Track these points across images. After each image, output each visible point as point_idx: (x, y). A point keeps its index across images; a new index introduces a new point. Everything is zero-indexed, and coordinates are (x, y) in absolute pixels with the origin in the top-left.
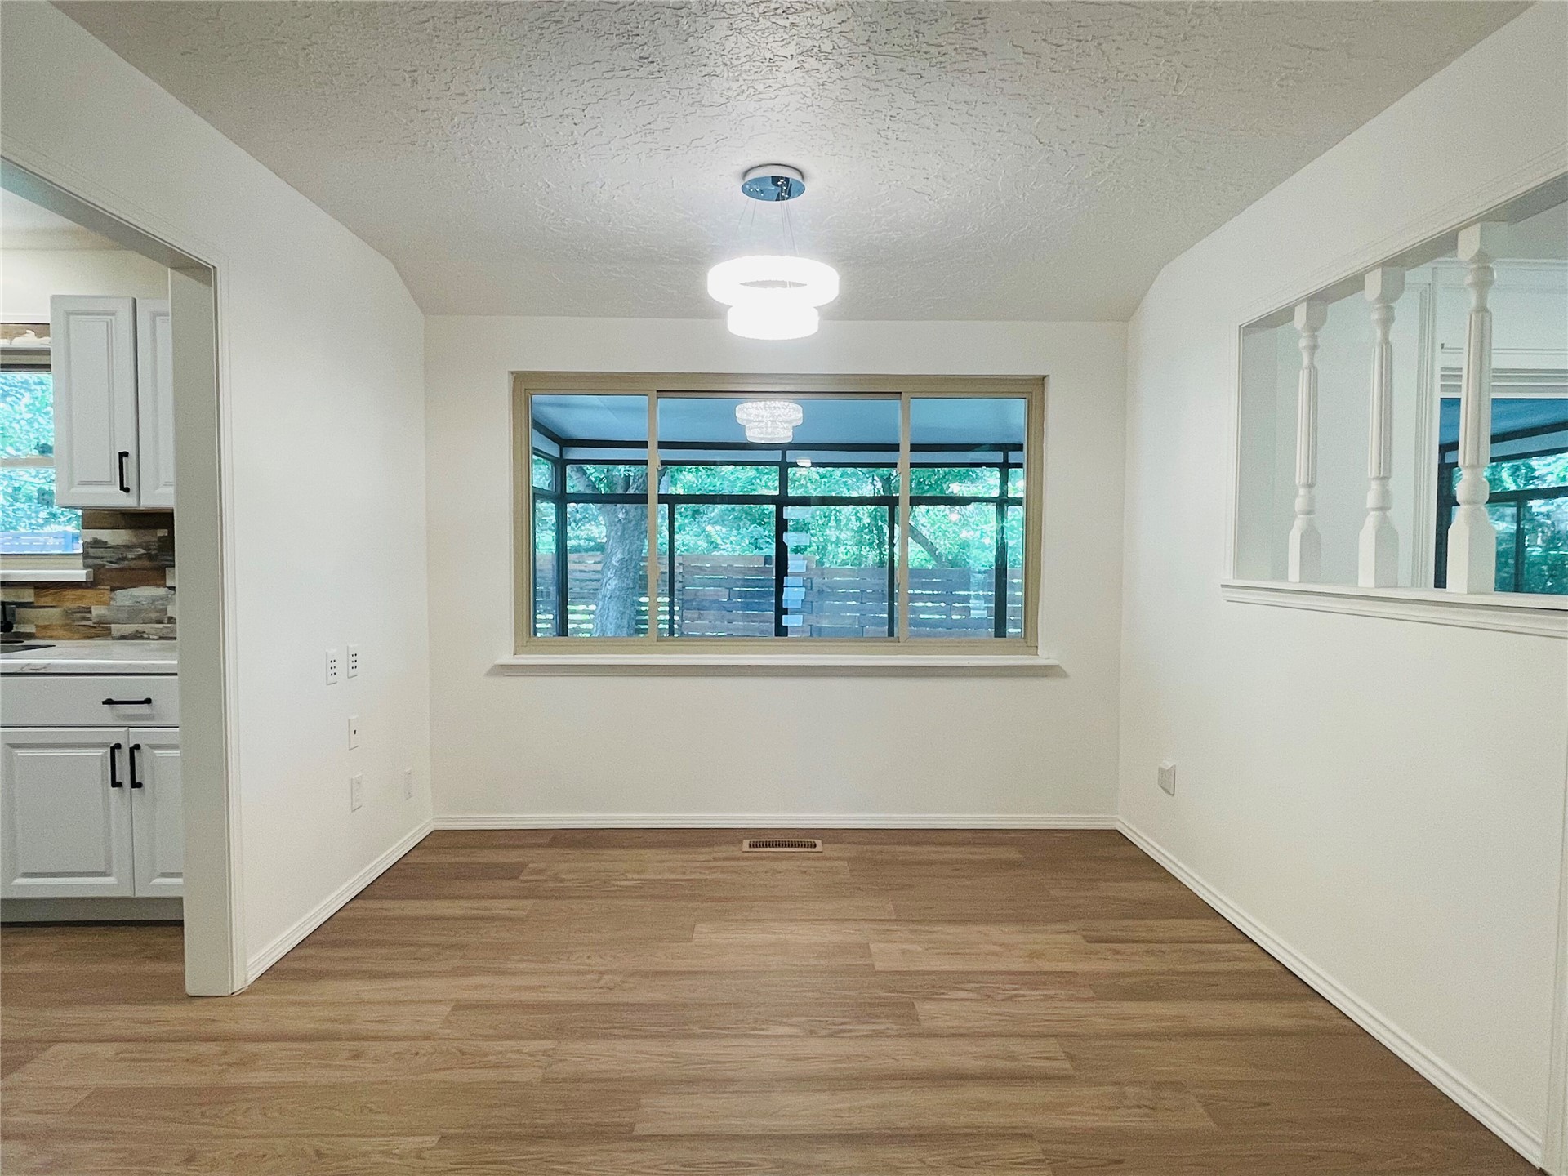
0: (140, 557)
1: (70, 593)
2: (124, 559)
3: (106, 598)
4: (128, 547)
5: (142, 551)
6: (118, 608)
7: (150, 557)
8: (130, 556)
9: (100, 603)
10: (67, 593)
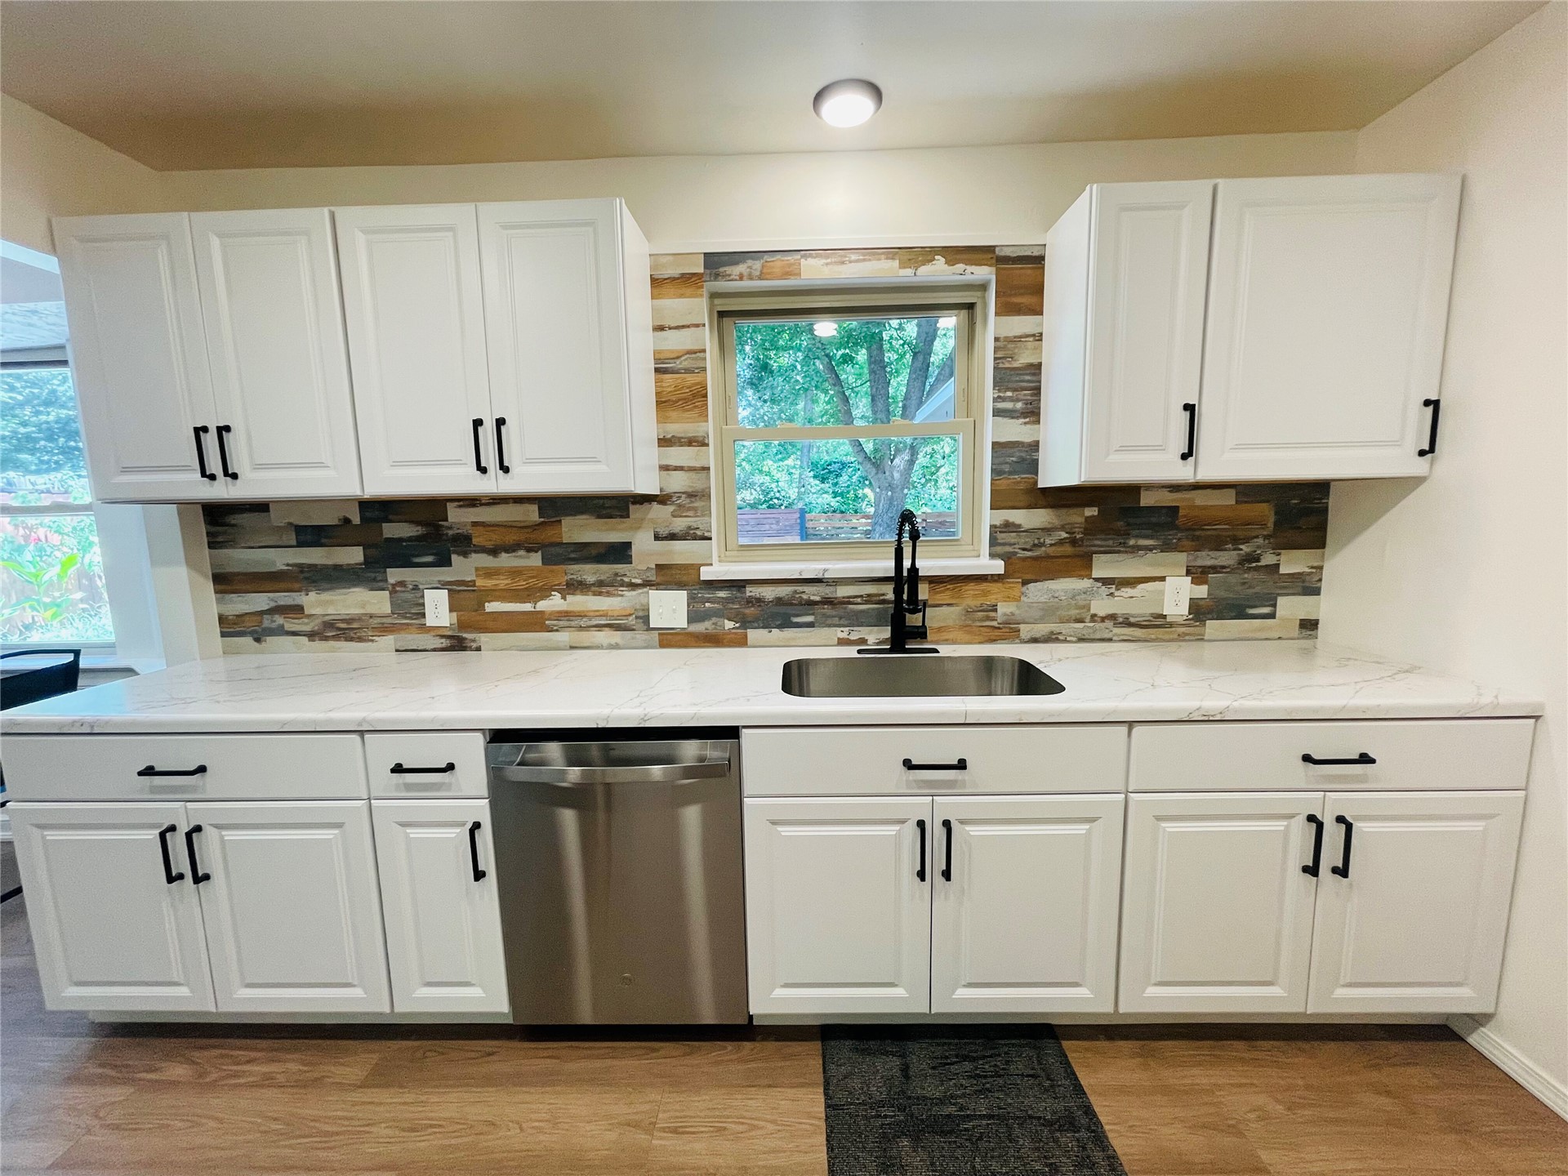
0: (1061, 542)
1: (971, 589)
2: (1042, 545)
3: (1016, 593)
4: (1046, 530)
5: (1064, 535)
6: (1030, 606)
7: (1073, 542)
8: (1048, 542)
9: (1008, 599)
10: (967, 588)
